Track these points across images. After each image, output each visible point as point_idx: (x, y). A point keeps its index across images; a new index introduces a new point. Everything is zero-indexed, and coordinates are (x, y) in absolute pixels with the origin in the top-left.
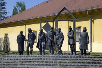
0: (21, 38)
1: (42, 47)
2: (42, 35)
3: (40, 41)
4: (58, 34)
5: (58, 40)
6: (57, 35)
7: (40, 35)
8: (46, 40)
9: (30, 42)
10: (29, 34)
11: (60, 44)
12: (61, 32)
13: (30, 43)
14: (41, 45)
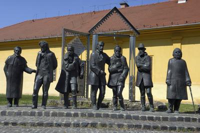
0: (17, 63)
1: (73, 89)
2: (73, 61)
3: (67, 74)
4: (116, 61)
5: (114, 75)
6: (112, 62)
7: (69, 61)
8: (82, 74)
9: (43, 75)
10: (43, 54)
11: (120, 84)
12: (122, 57)
13: (42, 79)
14: (69, 85)
